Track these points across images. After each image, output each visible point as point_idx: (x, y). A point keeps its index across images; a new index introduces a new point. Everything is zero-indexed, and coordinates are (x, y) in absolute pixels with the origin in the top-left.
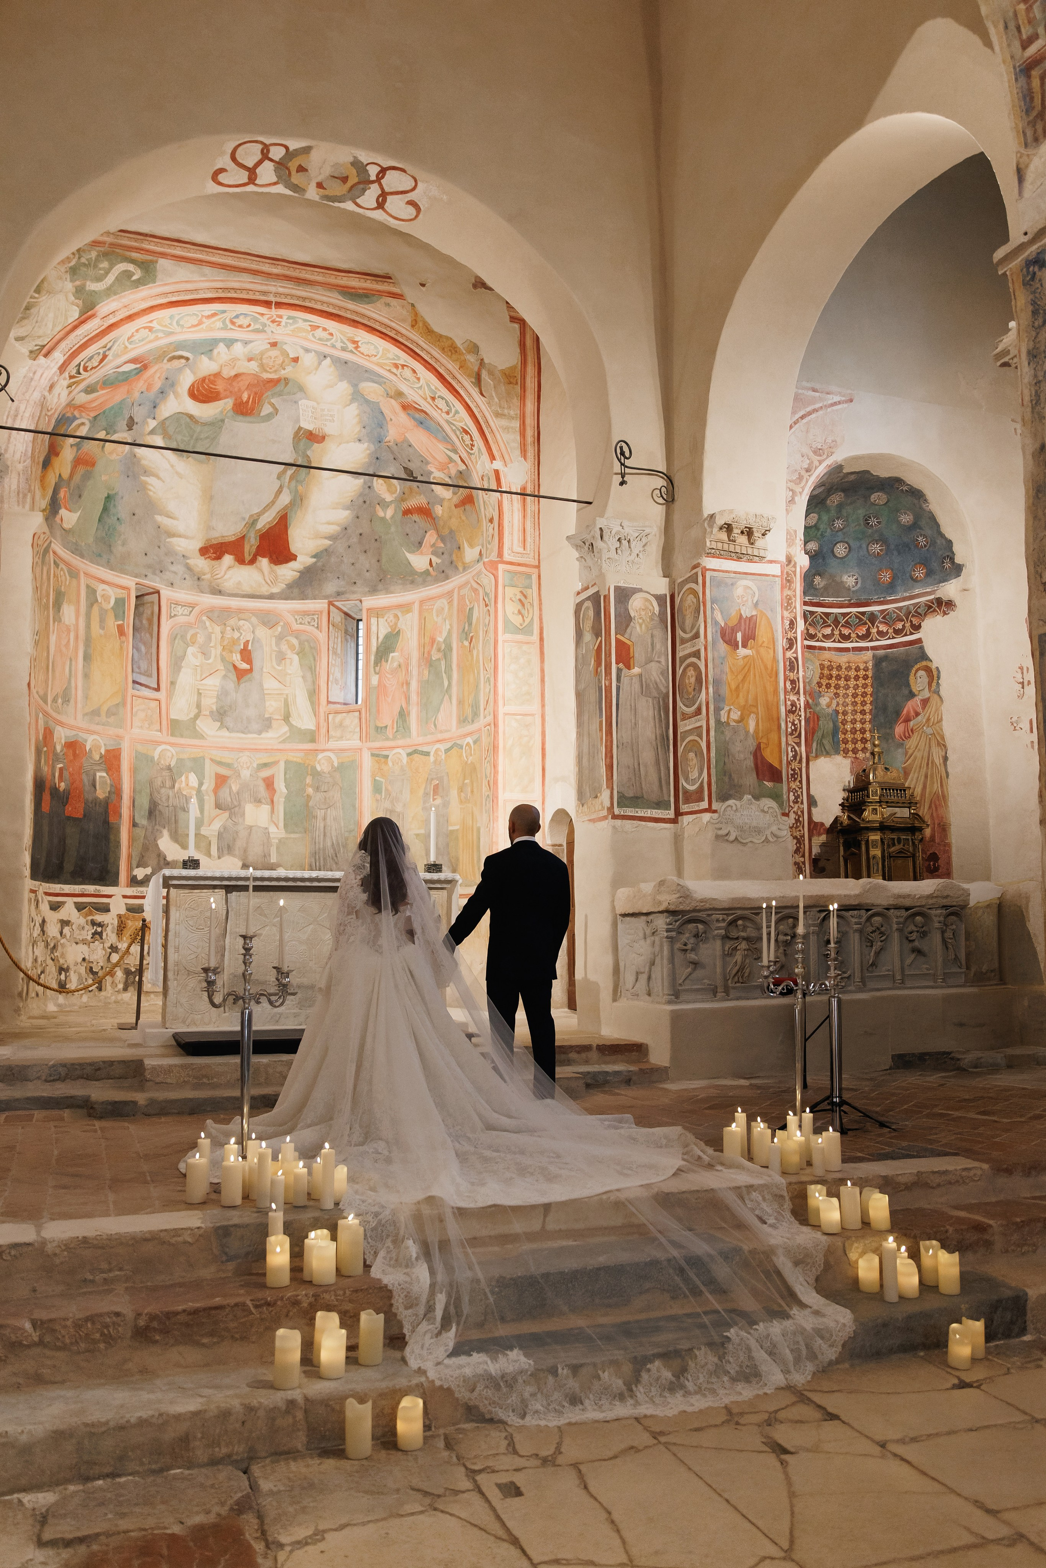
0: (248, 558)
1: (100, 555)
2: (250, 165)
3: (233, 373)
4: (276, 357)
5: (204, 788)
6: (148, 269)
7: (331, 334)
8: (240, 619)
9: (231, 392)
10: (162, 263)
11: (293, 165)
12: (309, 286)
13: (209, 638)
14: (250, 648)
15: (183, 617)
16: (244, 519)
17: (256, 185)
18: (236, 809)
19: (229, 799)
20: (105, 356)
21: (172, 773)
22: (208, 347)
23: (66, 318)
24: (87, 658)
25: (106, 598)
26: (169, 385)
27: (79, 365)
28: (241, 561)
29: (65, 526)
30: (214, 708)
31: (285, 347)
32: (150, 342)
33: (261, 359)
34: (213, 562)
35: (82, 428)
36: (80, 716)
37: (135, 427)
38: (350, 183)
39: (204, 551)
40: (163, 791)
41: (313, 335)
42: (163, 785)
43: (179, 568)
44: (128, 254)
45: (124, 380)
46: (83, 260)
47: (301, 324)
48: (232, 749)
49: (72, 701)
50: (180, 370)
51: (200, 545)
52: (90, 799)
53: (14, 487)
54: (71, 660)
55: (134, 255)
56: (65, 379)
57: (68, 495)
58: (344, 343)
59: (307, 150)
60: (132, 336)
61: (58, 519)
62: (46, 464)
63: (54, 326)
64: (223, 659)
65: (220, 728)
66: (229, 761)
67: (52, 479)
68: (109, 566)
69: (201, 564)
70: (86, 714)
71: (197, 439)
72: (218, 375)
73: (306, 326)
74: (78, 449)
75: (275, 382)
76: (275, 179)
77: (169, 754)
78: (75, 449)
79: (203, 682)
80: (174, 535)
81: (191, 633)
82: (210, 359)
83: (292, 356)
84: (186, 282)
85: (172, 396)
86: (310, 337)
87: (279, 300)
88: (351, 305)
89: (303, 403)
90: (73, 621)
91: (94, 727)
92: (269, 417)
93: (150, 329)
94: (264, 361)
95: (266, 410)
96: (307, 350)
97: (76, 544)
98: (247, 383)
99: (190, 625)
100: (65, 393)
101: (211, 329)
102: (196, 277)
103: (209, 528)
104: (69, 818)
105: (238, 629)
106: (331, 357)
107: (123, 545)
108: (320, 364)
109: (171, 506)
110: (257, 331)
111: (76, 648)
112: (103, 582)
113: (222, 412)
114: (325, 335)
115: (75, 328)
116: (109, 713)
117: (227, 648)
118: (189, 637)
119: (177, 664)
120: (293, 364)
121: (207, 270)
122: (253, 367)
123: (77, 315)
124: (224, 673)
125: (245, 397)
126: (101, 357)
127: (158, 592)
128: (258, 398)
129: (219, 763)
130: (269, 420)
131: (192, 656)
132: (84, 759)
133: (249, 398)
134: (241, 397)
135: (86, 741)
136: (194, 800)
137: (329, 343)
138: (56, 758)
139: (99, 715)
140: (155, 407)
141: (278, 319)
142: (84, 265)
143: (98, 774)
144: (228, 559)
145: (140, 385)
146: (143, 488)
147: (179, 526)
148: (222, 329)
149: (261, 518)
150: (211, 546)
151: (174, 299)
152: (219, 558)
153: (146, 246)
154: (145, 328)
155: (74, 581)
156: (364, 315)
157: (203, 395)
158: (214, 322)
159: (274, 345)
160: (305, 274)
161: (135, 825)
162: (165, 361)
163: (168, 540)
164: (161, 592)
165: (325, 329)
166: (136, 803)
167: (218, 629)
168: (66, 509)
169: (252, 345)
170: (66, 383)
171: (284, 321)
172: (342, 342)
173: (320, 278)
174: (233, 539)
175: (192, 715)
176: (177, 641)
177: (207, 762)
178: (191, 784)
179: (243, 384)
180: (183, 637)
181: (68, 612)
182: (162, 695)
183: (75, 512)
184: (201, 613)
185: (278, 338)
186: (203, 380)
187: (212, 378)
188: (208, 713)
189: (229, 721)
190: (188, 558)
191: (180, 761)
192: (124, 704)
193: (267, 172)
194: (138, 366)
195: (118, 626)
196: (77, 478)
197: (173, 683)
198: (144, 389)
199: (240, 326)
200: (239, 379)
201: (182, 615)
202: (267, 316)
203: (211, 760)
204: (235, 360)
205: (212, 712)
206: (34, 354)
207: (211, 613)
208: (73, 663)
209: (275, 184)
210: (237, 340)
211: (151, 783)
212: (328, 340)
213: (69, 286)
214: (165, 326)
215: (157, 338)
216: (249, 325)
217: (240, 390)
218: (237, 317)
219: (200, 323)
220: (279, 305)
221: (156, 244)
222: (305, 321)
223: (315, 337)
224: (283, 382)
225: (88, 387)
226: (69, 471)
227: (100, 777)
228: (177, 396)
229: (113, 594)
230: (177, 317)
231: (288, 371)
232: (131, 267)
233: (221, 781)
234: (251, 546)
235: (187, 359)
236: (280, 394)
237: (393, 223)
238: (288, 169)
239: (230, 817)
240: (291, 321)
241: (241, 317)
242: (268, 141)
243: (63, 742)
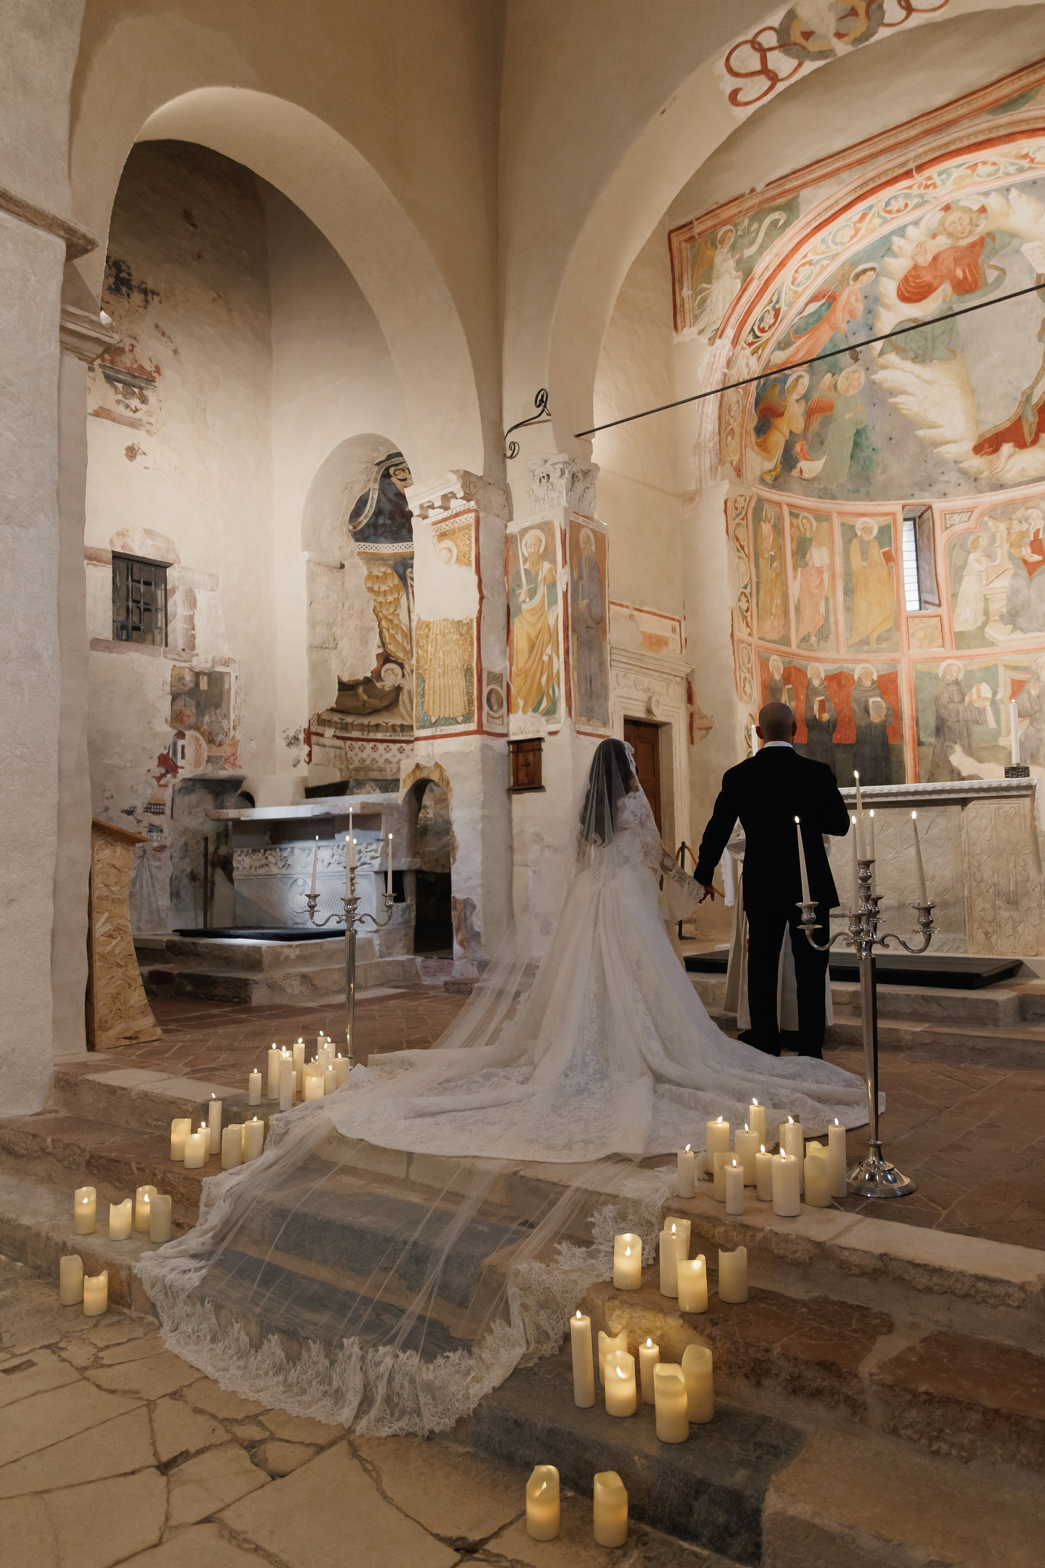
0: (1029, 439)
1: (857, 491)
2: (757, 67)
3: (929, 258)
4: (960, 219)
5: (998, 697)
6: (791, 208)
7: (994, 164)
8: (1027, 509)
9: (941, 277)
10: (804, 193)
11: (796, 36)
12: (953, 127)
13: (993, 538)
14: (1041, 537)
15: (960, 524)
16: (1016, 399)
17: (782, 80)
18: (1038, 714)
19: (1029, 705)
20: (777, 312)
21: (960, 687)
22: (884, 247)
23: (732, 294)
24: (849, 592)
25: (867, 530)
26: (872, 303)
27: (752, 330)
28: (1021, 445)
29: (806, 475)
30: (1005, 611)
31: (961, 204)
32: (819, 274)
33: (945, 229)
34: (991, 457)
35: (801, 381)
36: (843, 649)
37: (860, 356)
38: (862, 11)
39: (978, 449)
40: (951, 706)
41: (977, 175)
42: (951, 700)
43: (952, 476)
44: (772, 204)
45: (817, 321)
46: (740, 233)
47: (956, 173)
48: (1029, 651)
49: (832, 637)
50: (876, 282)
51: (971, 444)
52: (863, 724)
53: (708, 464)
54: (827, 599)
55: (779, 201)
56: (743, 349)
57: (806, 447)
58: (1016, 164)
59: (791, 15)
60: (794, 279)
61: (795, 473)
62: (763, 429)
63: (724, 306)
64: (1011, 557)
65: (1012, 631)
66: (1026, 664)
67: (778, 439)
68: (869, 497)
69: (977, 463)
70: (852, 646)
71: (933, 340)
72: (916, 267)
73: (963, 171)
74: (807, 403)
75: (981, 242)
76: (795, 62)
77: (955, 668)
78: (803, 403)
79: (991, 586)
80: (941, 444)
81: (972, 537)
82: (896, 256)
83: (976, 208)
84: (826, 199)
85: (882, 311)
86: (977, 179)
87: (919, 162)
88: (1004, 119)
89: (1025, 248)
90: (827, 560)
91: (861, 656)
92: (999, 281)
93: (810, 263)
94: (950, 230)
95: (991, 275)
96: (986, 194)
97: (825, 488)
98: (952, 259)
99: (970, 531)
100: (753, 360)
101: (873, 230)
102: (835, 189)
103: (978, 422)
104: (838, 745)
105: (1027, 520)
106: (1014, 185)
107: (884, 472)
108: (1008, 200)
109: (932, 416)
110: (918, 206)
111: (833, 587)
112: (863, 515)
113: (944, 300)
114: (988, 169)
115: (739, 299)
116: (880, 640)
117: (1016, 544)
118: (969, 543)
119: (957, 575)
120: (983, 215)
121: (844, 175)
122: (943, 242)
123: (739, 286)
124: (1013, 571)
125: (959, 273)
126: (773, 313)
127: (930, 507)
128: (974, 267)
129: (1015, 668)
130: (999, 286)
131: (975, 562)
132: (853, 688)
133: (964, 273)
134: (955, 276)
135: (853, 671)
136: (989, 713)
137: (1000, 174)
138: (816, 692)
139: (868, 644)
140: (871, 329)
141: (929, 182)
142: (741, 236)
143: (871, 700)
144: (1007, 448)
145: (840, 317)
146: (895, 410)
147: (946, 433)
148: (883, 224)
149: (1035, 390)
150: (986, 441)
151: (817, 223)
152: (996, 450)
153: (789, 186)
154: (803, 265)
155: (825, 525)
156: (1021, 122)
157: (915, 293)
158: (870, 222)
159: (947, 208)
160: (948, 116)
161: (920, 743)
162: (851, 282)
163: (935, 451)
164: (934, 506)
165: (984, 163)
166: (920, 723)
167: (1002, 527)
168: (807, 459)
169: (923, 223)
170: (748, 351)
171: (937, 179)
172: (1013, 164)
173: (965, 110)
174: (1008, 424)
175: (979, 624)
176: (955, 552)
177: (1001, 669)
178: (983, 695)
179: (948, 263)
180: (963, 546)
181: (818, 556)
182: (943, 610)
183: (819, 459)
184: (982, 515)
185: (946, 200)
186: (906, 279)
187: (913, 273)
188: (997, 618)
189: (1023, 621)
190: (961, 462)
191: (969, 674)
192: (898, 626)
193: (781, 63)
194: (823, 301)
195: (884, 553)
196: (815, 427)
197: (954, 595)
198: (848, 318)
199: (899, 211)
200: (940, 260)
201: (960, 522)
202: (916, 186)
203: (1006, 666)
204: (921, 244)
205: (1002, 617)
206: (712, 341)
207: (993, 512)
208: (831, 601)
209: (800, 65)
210: (906, 226)
211: (936, 700)
212: (997, 171)
213: (731, 263)
214: (823, 252)
215: (824, 268)
216: (906, 205)
217: (949, 270)
218: (888, 204)
219: (857, 231)
220: (920, 168)
221: (797, 179)
222: (958, 166)
223: (982, 177)
224: (987, 239)
225: (779, 343)
226: (803, 424)
227: (873, 702)
228: (887, 307)
229: (874, 525)
230: (830, 238)
231: (983, 226)
232: (776, 215)
233: (1018, 687)
234: (1031, 426)
235: (873, 269)
236: (995, 252)
237: (937, 16)
238: (795, 44)
239: (1031, 724)
240: (944, 176)
241: (892, 202)
242: (749, 36)
243: (823, 676)
